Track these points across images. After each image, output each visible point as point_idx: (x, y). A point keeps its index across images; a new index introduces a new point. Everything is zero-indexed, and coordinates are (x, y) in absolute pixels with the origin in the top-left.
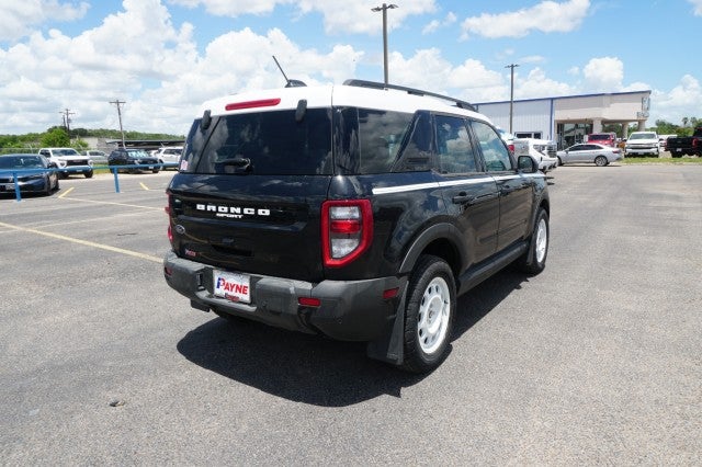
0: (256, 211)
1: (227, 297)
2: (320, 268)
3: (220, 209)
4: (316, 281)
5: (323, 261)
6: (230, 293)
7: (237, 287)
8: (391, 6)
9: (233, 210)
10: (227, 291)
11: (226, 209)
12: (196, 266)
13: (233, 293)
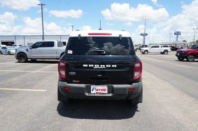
0: (111, 66)
1: (97, 93)
2: (132, 80)
3: (95, 66)
4: (130, 84)
5: (133, 78)
6: (98, 92)
7: (102, 89)
8: (44, 5)
9: (101, 66)
10: (97, 91)
11: (98, 66)
12: (83, 86)
13: (100, 92)
